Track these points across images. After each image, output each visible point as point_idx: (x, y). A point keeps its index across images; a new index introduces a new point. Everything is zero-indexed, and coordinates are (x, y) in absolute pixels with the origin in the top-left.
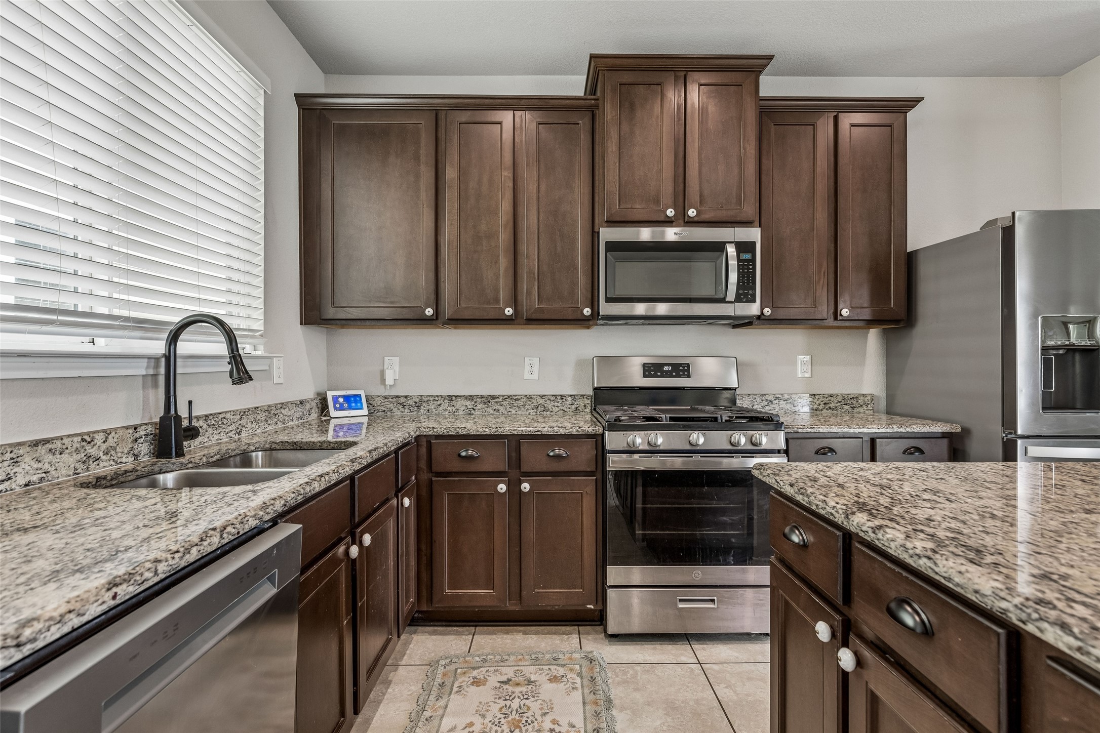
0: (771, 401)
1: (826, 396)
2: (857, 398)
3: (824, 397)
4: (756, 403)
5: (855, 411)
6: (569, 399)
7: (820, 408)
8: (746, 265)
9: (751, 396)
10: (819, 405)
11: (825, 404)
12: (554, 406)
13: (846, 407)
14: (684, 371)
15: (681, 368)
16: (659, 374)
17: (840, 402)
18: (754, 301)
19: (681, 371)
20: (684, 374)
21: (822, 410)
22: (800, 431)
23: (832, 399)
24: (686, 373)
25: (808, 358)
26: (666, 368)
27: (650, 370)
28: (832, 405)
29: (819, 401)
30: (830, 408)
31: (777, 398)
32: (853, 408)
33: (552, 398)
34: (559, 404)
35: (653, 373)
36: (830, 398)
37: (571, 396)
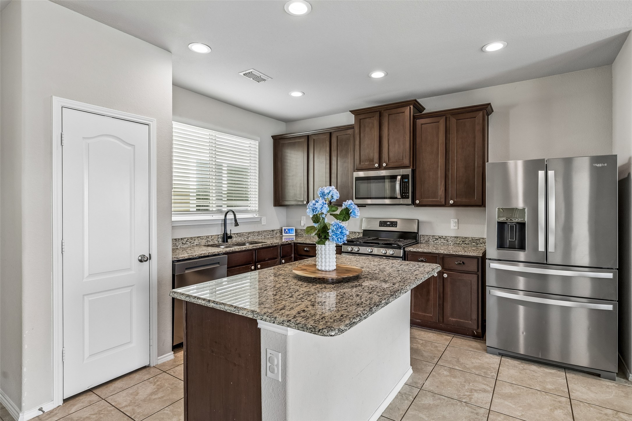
0: (437, 239)
1: (463, 238)
2: (479, 240)
3: (462, 238)
4: (430, 239)
5: (478, 245)
6: (357, 233)
7: (461, 243)
8: (406, 184)
9: (428, 236)
10: (460, 242)
11: (463, 242)
12: (352, 236)
13: (473, 244)
14: (395, 224)
15: (394, 223)
16: (385, 225)
17: (470, 241)
18: (408, 198)
19: (394, 224)
20: (395, 226)
21: (461, 244)
22: (411, 250)
23: (466, 239)
24: (396, 225)
25: (456, 220)
26: (388, 223)
27: (383, 223)
28: (467, 242)
29: (460, 240)
30: (465, 244)
31: (440, 238)
32: (477, 244)
33: (352, 233)
34: (354, 235)
35: (383, 225)
36: (465, 239)
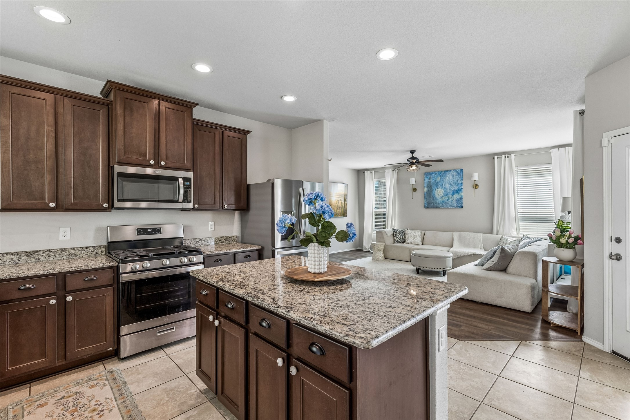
0: (198, 241)
1: (220, 238)
2: (231, 237)
3: (219, 238)
4: (192, 243)
5: (230, 242)
6: (92, 249)
7: (218, 242)
8: (187, 187)
9: (190, 240)
10: (217, 241)
11: (219, 241)
12: (81, 253)
13: (227, 241)
14: (158, 231)
15: (157, 230)
16: (145, 233)
17: (225, 240)
18: (190, 202)
19: (157, 231)
20: (158, 233)
21: (218, 243)
22: (209, 254)
23: (222, 238)
25: (213, 223)
26: (149, 230)
27: (141, 231)
28: (222, 241)
29: (217, 240)
30: (221, 242)
31: (201, 240)
32: (230, 241)
33: (80, 249)
34: (84, 252)
35: (142, 233)
36: (221, 238)
37: (92, 247)
